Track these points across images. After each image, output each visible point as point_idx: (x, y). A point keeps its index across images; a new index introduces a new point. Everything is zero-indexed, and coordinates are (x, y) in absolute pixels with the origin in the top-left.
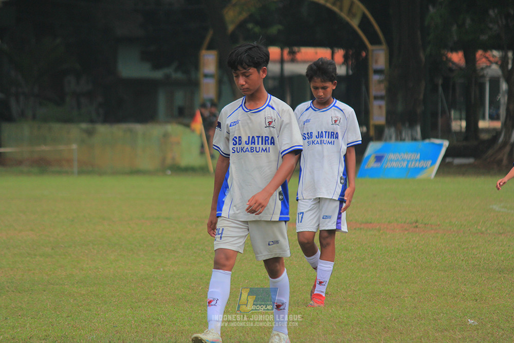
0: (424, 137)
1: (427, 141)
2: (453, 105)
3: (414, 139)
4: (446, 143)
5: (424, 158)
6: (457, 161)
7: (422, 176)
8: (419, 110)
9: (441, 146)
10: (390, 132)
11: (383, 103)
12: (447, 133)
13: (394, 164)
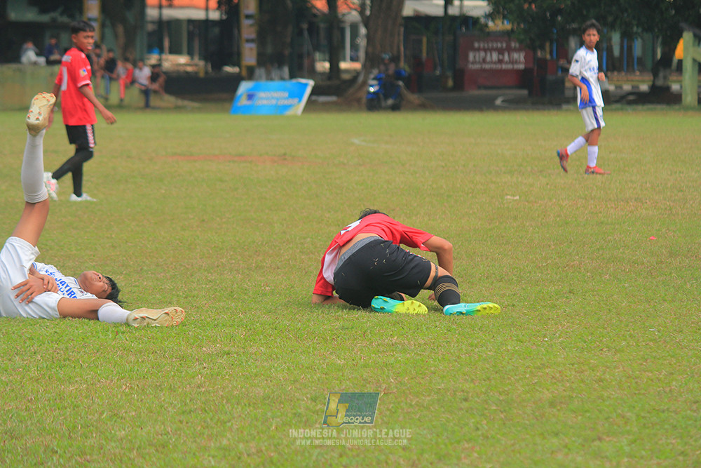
0: (292, 76)
1: (294, 81)
2: (317, 48)
3: (282, 79)
4: (311, 83)
5: (292, 96)
6: (322, 99)
7: (289, 113)
8: (287, 52)
9: (306, 85)
10: (260, 72)
11: (253, 46)
12: (312, 73)
13: (265, 102)
